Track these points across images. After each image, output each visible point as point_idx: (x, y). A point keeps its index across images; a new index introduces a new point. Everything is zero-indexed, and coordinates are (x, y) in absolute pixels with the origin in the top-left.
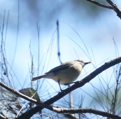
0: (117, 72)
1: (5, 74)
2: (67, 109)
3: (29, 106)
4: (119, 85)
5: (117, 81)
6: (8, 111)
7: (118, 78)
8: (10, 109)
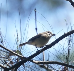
0: (68, 39)
1: (1, 42)
2: (42, 62)
3: (16, 61)
4: (70, 47)
5: (69, 44)
6: (4, 64)
7: (69, 43)
8: (5, 63)
